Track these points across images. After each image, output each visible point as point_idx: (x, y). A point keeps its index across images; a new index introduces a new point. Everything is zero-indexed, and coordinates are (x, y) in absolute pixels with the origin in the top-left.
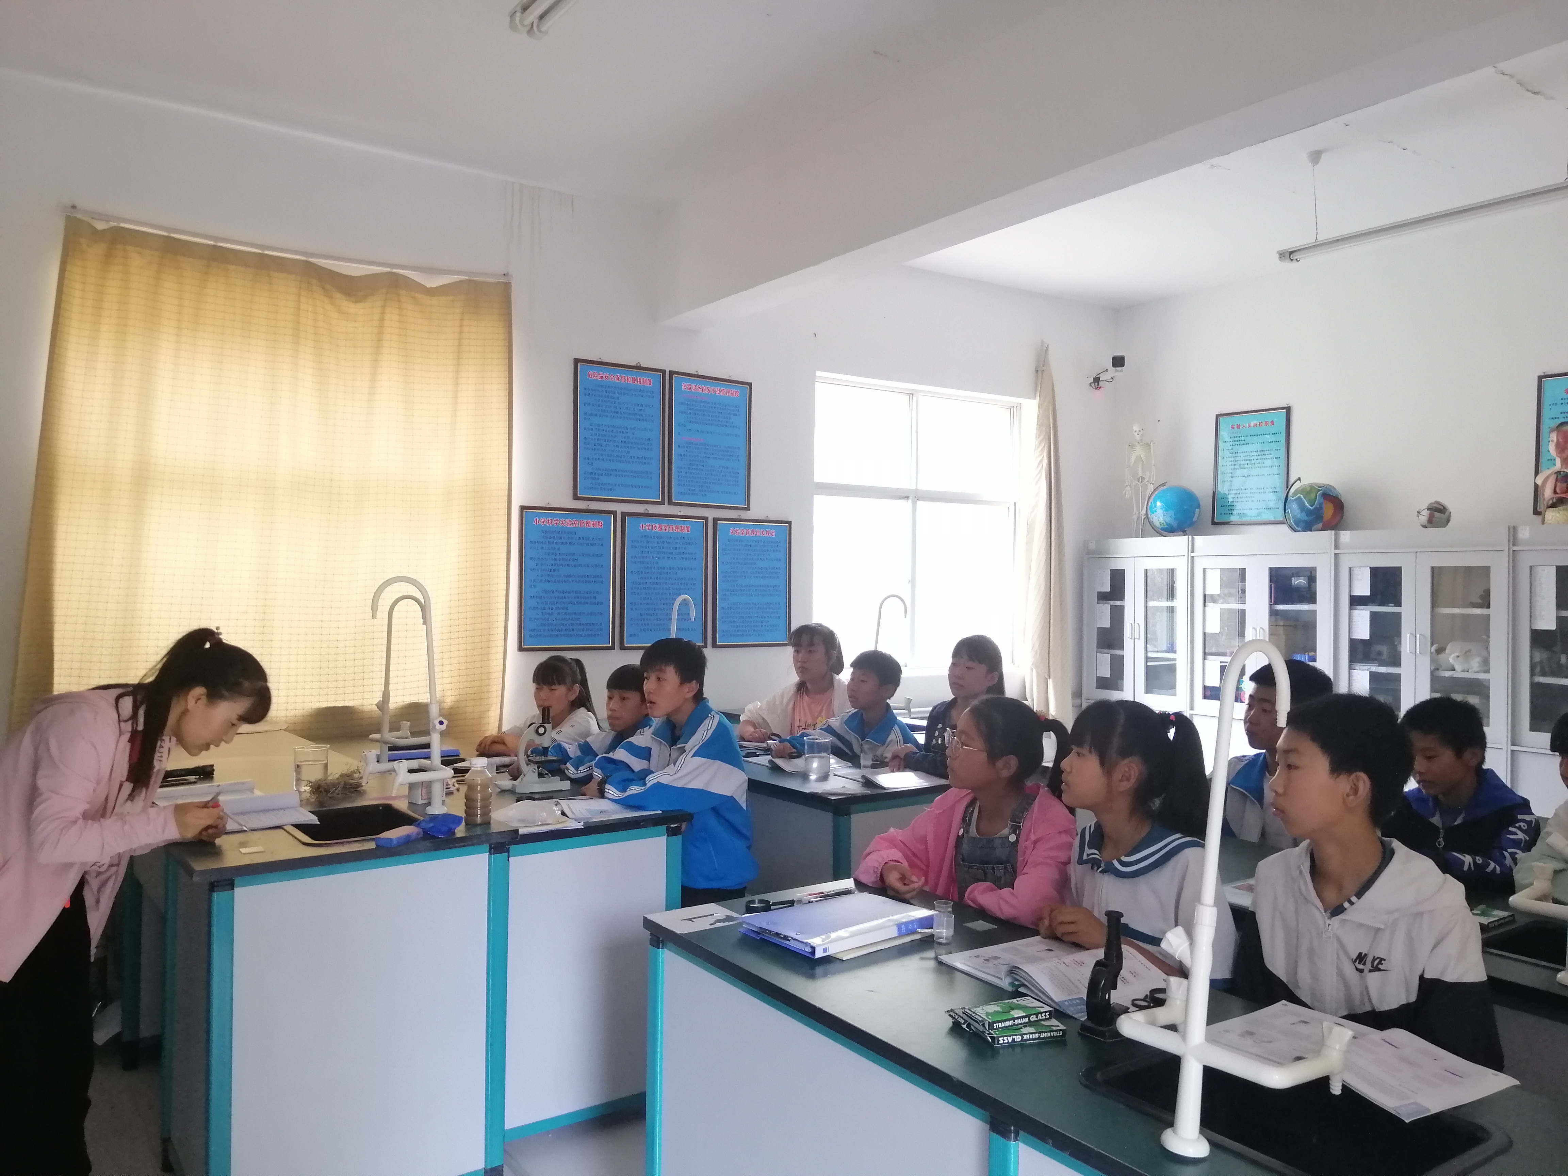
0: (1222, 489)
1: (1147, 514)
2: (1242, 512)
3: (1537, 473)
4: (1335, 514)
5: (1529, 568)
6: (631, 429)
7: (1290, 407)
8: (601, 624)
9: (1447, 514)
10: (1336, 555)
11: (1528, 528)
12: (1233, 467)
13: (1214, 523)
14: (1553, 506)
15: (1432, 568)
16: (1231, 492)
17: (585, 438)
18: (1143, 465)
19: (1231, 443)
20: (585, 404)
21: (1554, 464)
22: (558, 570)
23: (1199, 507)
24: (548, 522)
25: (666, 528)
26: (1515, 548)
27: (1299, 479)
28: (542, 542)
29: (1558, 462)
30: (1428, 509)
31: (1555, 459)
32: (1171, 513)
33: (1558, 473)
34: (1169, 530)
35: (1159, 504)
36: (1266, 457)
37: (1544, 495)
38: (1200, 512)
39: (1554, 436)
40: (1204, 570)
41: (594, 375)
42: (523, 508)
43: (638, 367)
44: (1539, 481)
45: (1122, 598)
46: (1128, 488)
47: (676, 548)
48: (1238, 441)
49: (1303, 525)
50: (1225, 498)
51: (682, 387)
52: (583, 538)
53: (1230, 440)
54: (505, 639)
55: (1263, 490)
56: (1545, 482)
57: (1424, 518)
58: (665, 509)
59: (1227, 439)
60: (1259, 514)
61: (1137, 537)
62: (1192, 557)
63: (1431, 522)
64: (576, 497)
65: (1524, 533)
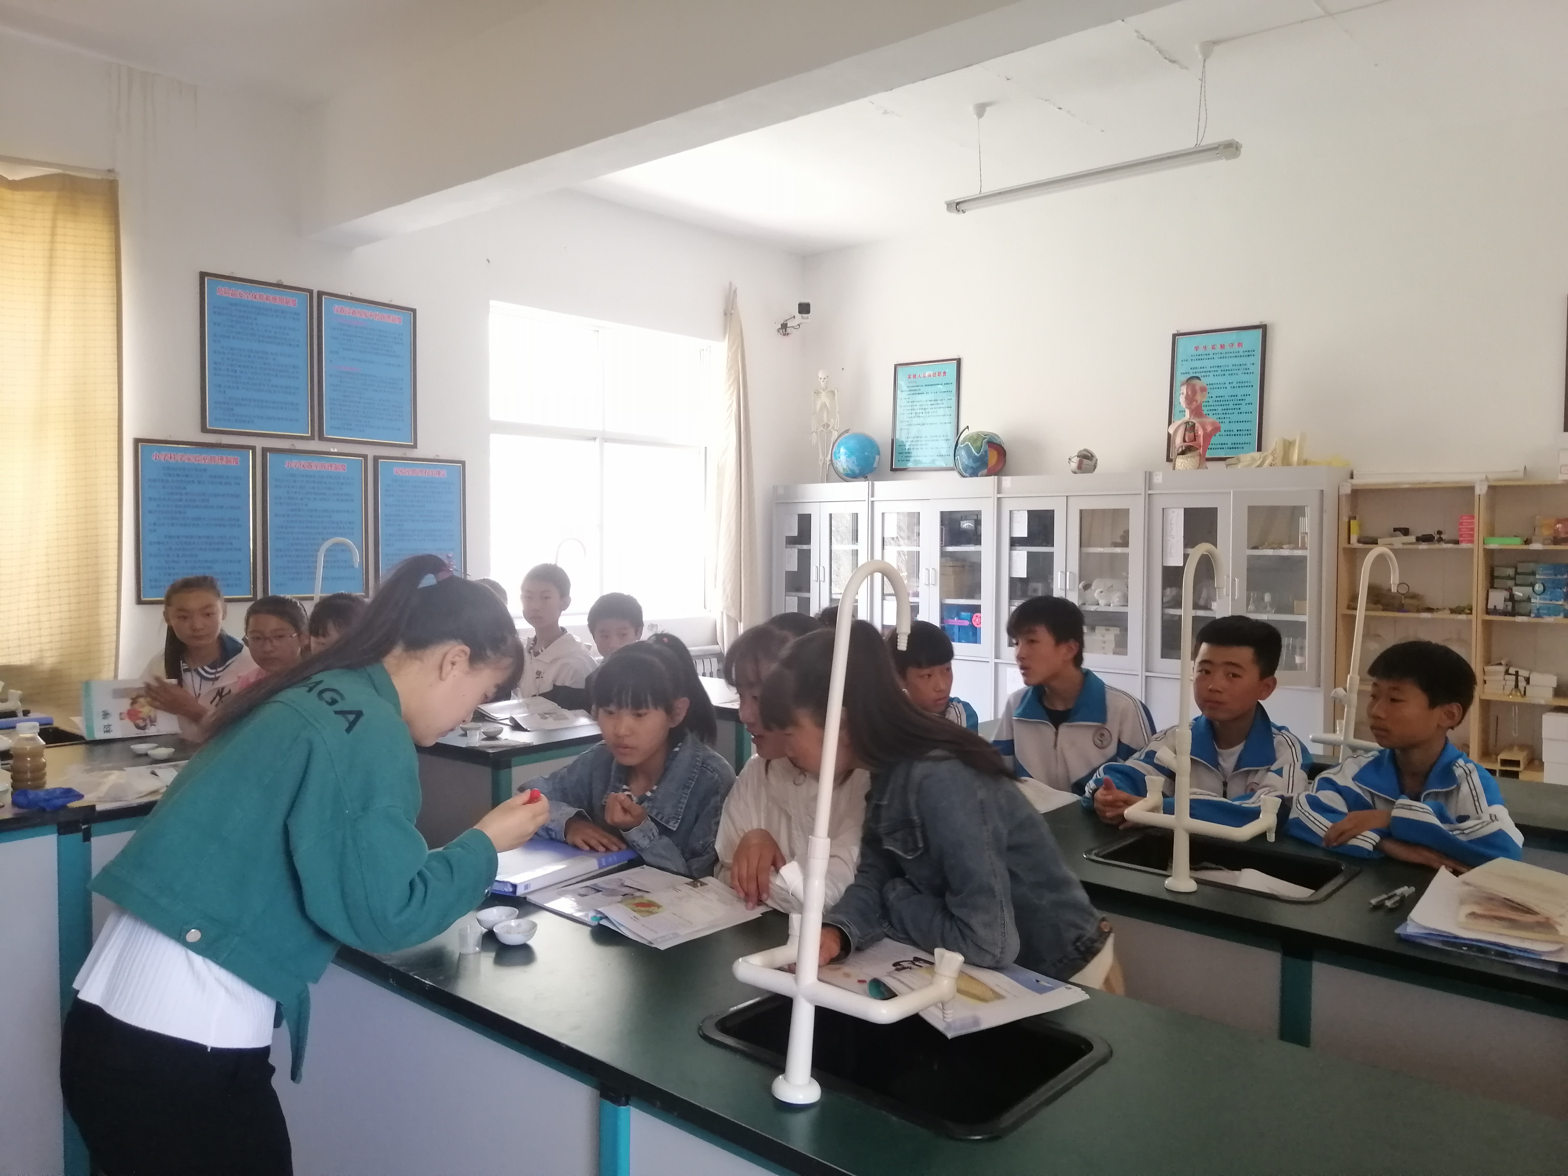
0: (901, 436)
1: (831, 460)
2: (917, 459)
3: (1170, 423)
4: (998, 460)
5: (1162, 510)
6: (272, 354)
7: (960, 359)
8: (239, 573)
9: (1094, 461)
10: (999, 499)
11: (1161, 474)
12: (910, 415)
13: (892, 470)
14: (1183, 453)
15: (1081, 511)
16: (909, 440)
17: (215, 363)
18: (828, 412)
19: (908, 393)
20: (215, 324)
21: (1184, 416)
22: (185, 513)
23: (879, 453)
24: (171, 458)
25: (317, 466)
26: (1150, 492)
27: (968, 427)
28: (163, 481)
29: (1187, 412)
30: (1078, 457)
31: (1185, 411)
32: (854, 458)
33: (1187, 423)
34: (852, 476)
35: (842, 450)
36: (939, 406)
37: (1175, 443)
38: (880, 458)
39: (1184, 389)
40: (883, 514)
41: (225, 291)
42: (137, 441)
43: (279, 285)
44: (1171, 432)
45: (808, 542)
46: (814, 434)
47: (329, 489)
48: (914, 391)
49: (969, 471)
50: (902, 445)
51: (331, 310)
52: (215, 477)
53: (908, 389)
54: (119, 591)
55: (936, 438)
56: (1176, 431)
57: (1074, 465)
58: (315, 445)
59: (905, 388)
60: (933, 461)
61: (822, 482)
62: (873, 502)
63: (1080, 468)
64: (204, 429)
65: (1158, 479)
